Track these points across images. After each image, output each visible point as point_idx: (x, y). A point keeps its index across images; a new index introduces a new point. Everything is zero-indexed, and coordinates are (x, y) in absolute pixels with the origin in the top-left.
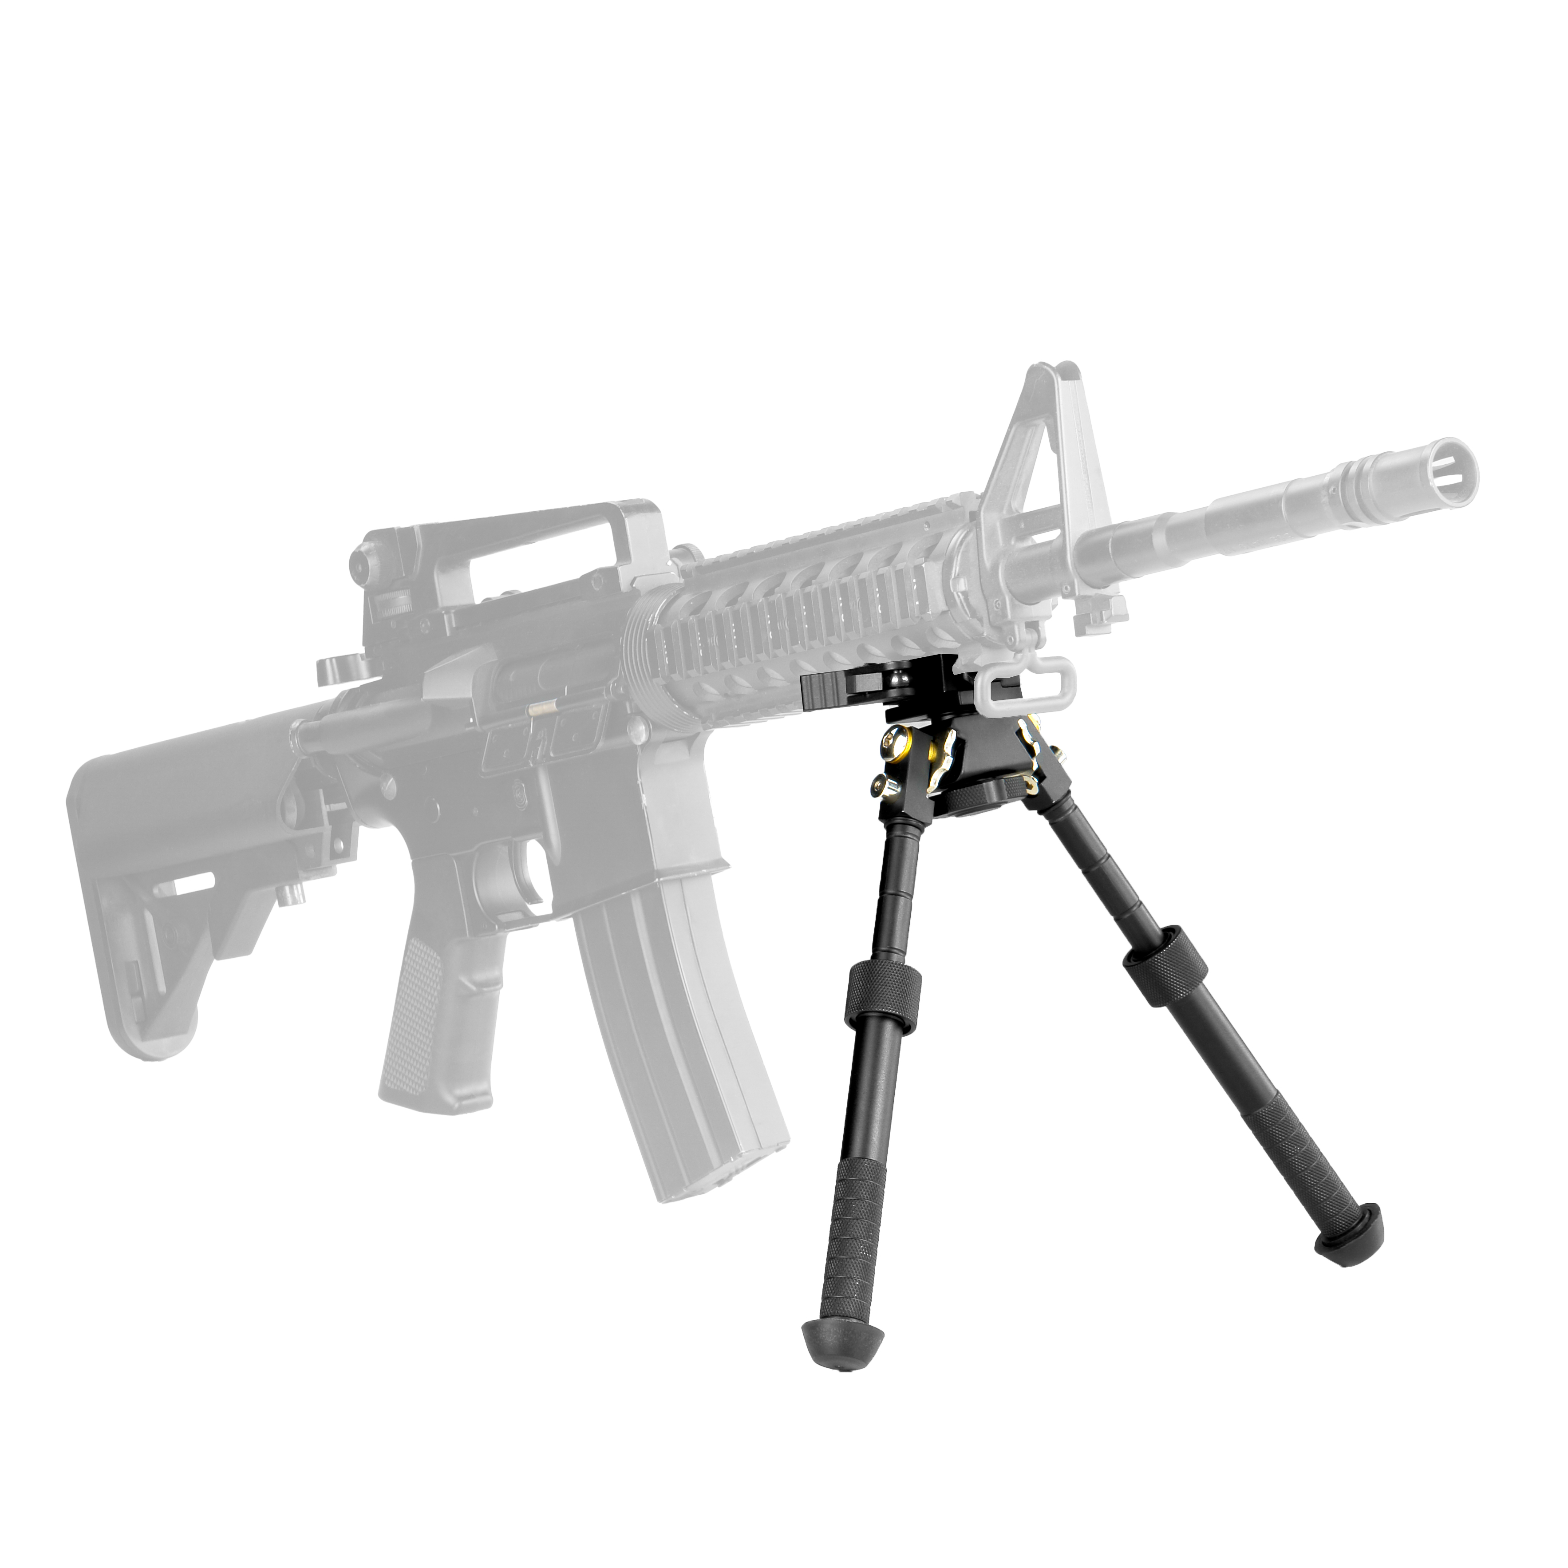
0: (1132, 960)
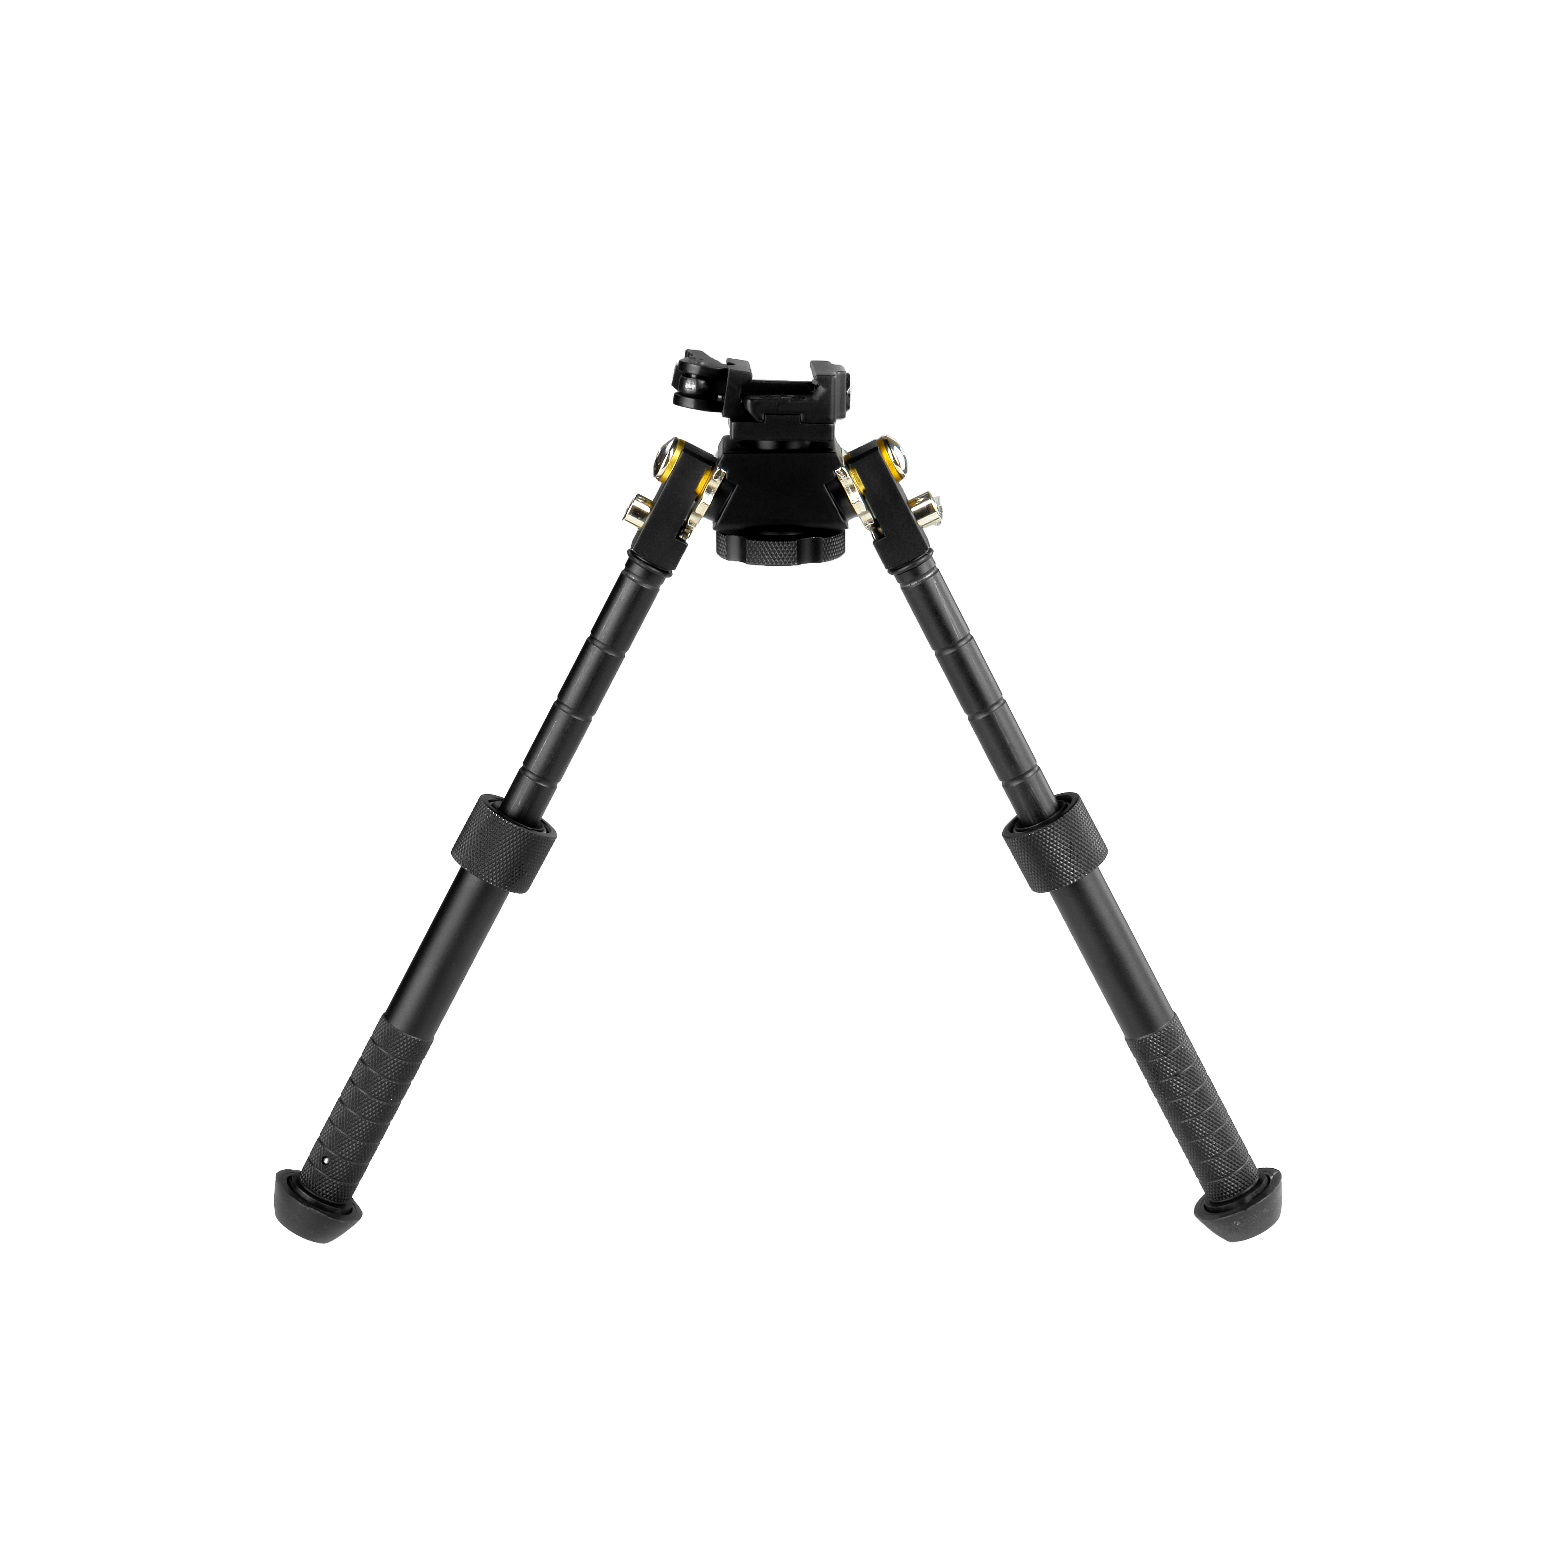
0: (1014, 830)
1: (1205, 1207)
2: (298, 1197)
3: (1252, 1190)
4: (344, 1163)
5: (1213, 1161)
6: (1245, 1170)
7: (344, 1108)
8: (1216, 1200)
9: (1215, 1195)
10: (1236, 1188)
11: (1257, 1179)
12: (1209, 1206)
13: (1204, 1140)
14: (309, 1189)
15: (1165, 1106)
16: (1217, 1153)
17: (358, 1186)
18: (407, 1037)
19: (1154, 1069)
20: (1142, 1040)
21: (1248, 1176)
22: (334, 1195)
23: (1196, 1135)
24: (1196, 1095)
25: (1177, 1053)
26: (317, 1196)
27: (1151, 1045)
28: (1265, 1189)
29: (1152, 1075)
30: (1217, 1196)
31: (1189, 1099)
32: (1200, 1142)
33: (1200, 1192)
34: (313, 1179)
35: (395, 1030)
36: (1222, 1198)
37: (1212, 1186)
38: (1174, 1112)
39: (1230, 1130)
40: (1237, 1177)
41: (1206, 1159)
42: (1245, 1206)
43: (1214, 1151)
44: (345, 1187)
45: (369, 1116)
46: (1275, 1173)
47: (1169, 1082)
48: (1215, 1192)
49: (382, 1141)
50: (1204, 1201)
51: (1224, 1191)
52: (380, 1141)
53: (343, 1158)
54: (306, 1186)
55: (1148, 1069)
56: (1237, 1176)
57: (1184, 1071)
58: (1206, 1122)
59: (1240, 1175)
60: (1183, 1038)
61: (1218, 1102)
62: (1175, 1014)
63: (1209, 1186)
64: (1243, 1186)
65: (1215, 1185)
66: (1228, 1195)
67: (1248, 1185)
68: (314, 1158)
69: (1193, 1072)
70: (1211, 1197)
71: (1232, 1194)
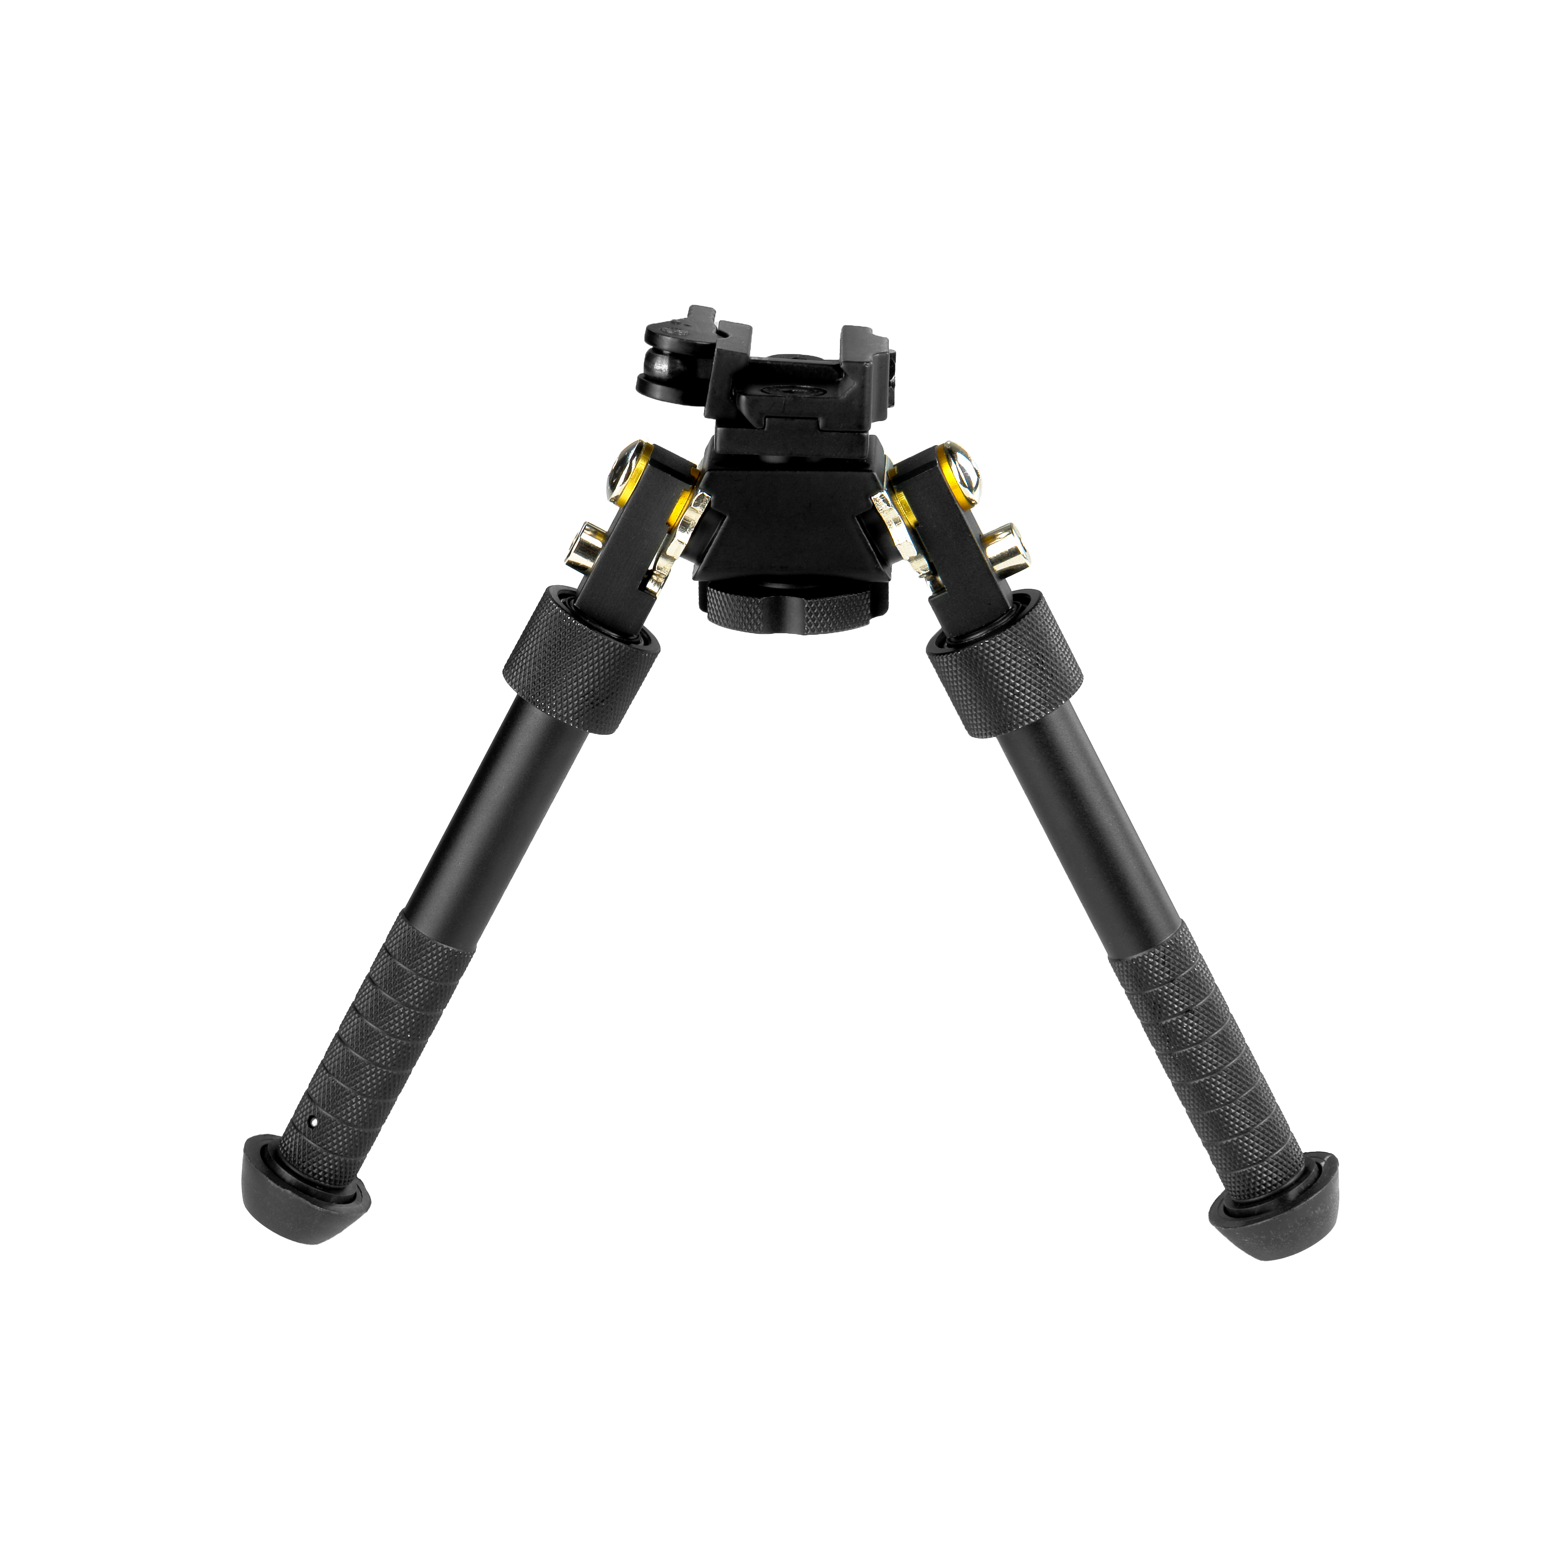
1: (1226, 1211)
2: (279, 1179)
3: (1298, 1182)
4: (345, 1129)
5: (1241, 1139)
6: (1287, 1152)
7: (344, 1049)
8: (1245, 1199)
9: (1243, 1191)
10: (1276, 1179)
11: (1302, 1169)
12: (1230, 1208)
13: (1228, 1108)
14: (293, 1166)
15: (1170, 1059)
16: (1248, 1126)
17: (365, 1161)
18: (437, 946)
19: (1155, 1003)
20: (1137, 960)
21: (1291, 1161)
22: (330, 1175)
23: (1217, 1101)
24: (1217, 1040)
25: (1189, 978)
26: (306, 1177)
27: (1151, 966)
28: (1316, 1180)
29: (1150, 1012)
30: (1247, 1193)
31: (1207, 1046)
32: (1222, 1110)
33: (1219, 1188)
34: (299, 1152)
35: (419, 936)
36: (1254, 1194)
37: (1239, 1177)
38: (1184, 1067)
39: (1265, 1092)
40: (1276, 1163)
41: (1231, 1137)
42: (1288, 1205)
43: (1243, 1123)
44: (346, 1164)
45: (382, 1061)
46: (1328, 1157)
47: (1176, 1021)
48: (1243, 1186)
49: (400, 1097)
50: (1224, 1202)
51: (1258, 1184)
52: (396, 1097)
53: (344, 1121)
54: (289, 1162)
55: (1146, 1003)
56: (1277, 1160)
57: (1199, 1004)
58: (1230, 1080)
59: (1281, 1159)
60: (1196, 956)
61: (1247, 1052)
62: (1183, 922)
63: (1234, 1178)
64: (1284, 1176)
65: (1244, 1176)
66: (1264, 1190)
67: (1293, 1174)
68: (300, 1122)
69: (1211, 1006)
70: (1238, 1194)
71: (1270, 1188)
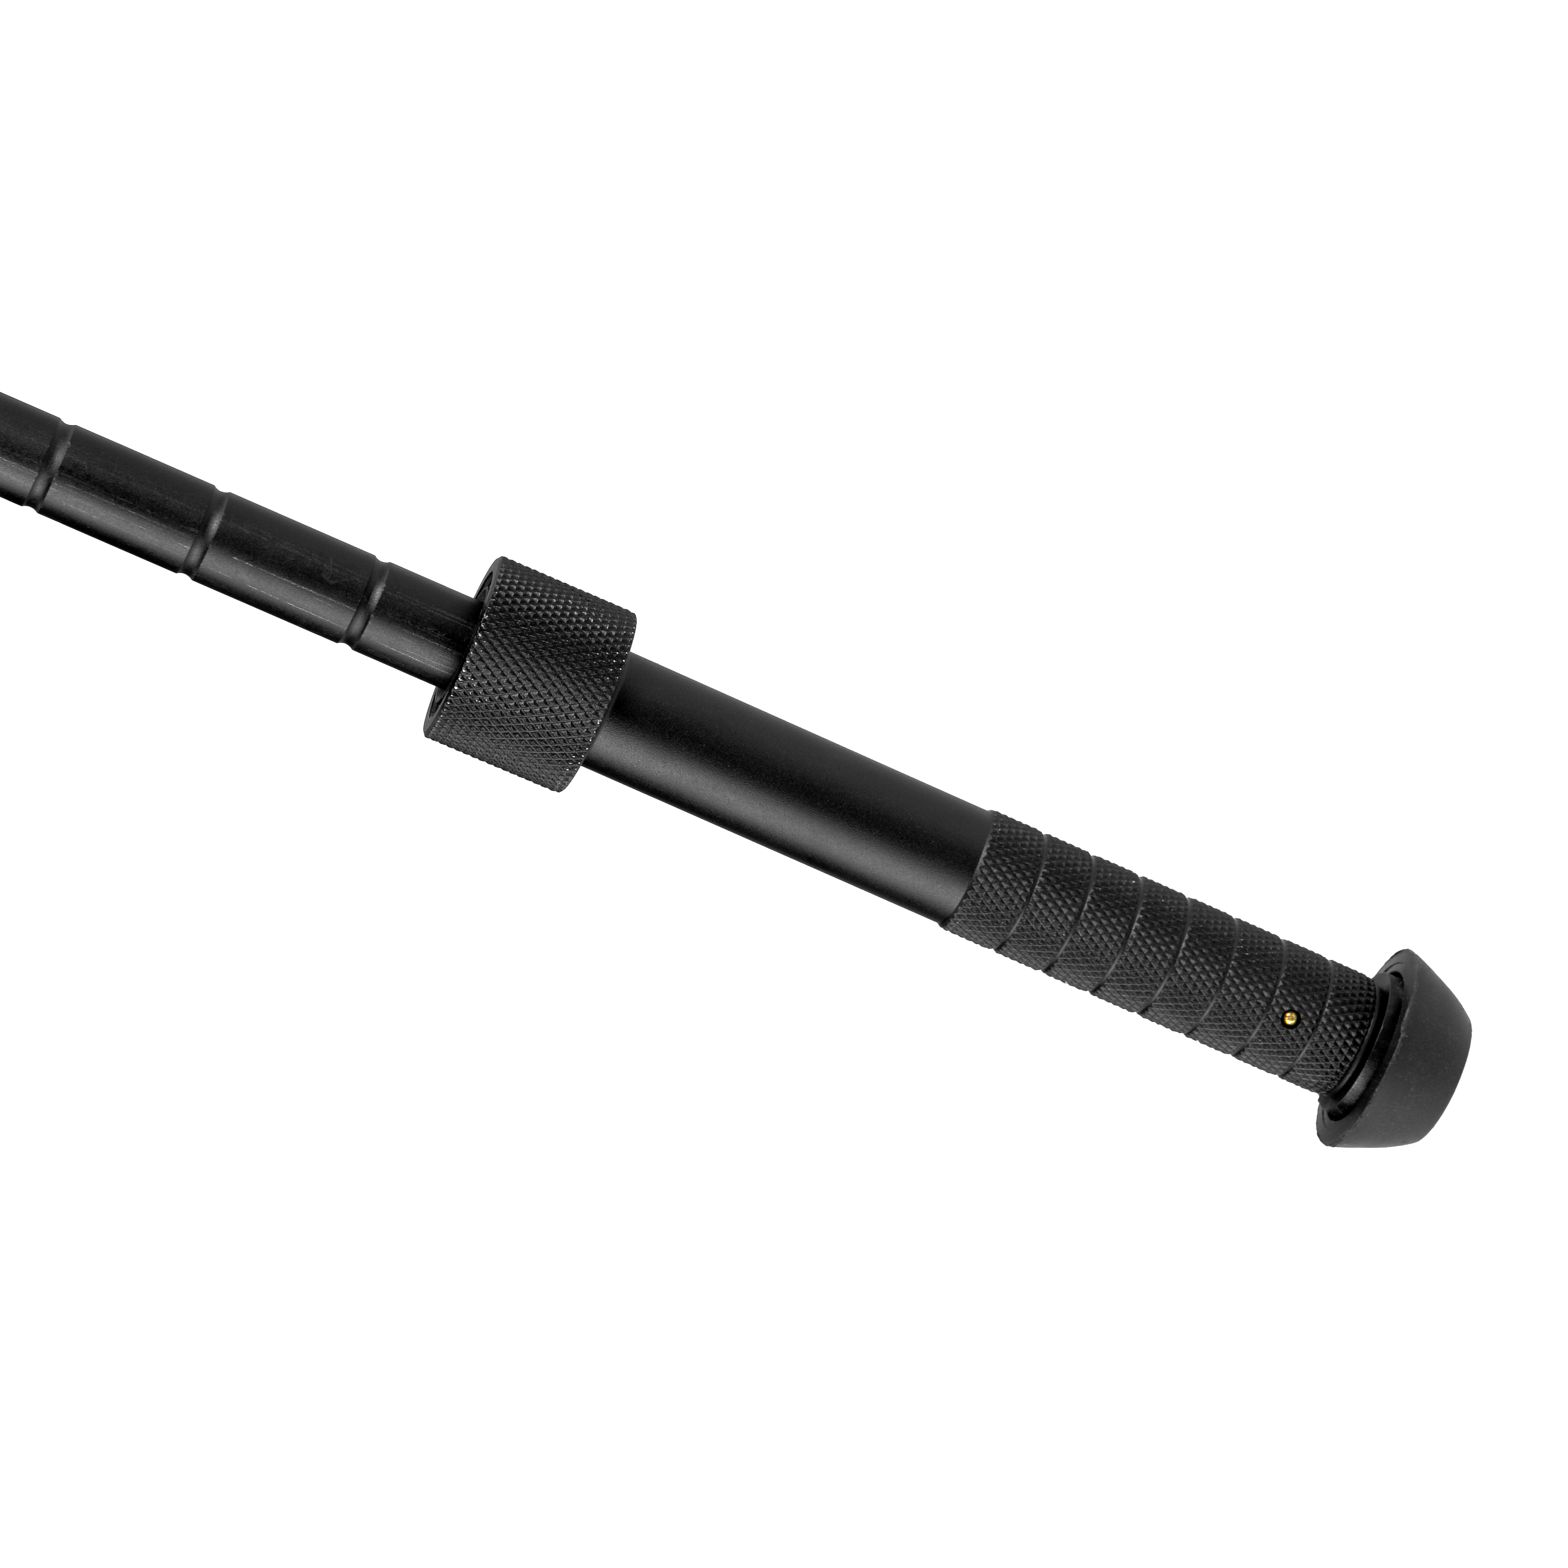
2: (1364, 1099)
22: (1356, 1019)
26: (1359, 1057)
